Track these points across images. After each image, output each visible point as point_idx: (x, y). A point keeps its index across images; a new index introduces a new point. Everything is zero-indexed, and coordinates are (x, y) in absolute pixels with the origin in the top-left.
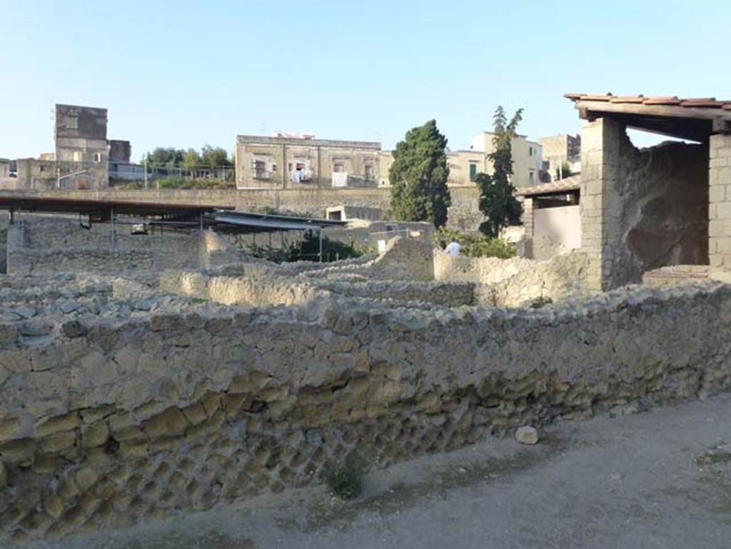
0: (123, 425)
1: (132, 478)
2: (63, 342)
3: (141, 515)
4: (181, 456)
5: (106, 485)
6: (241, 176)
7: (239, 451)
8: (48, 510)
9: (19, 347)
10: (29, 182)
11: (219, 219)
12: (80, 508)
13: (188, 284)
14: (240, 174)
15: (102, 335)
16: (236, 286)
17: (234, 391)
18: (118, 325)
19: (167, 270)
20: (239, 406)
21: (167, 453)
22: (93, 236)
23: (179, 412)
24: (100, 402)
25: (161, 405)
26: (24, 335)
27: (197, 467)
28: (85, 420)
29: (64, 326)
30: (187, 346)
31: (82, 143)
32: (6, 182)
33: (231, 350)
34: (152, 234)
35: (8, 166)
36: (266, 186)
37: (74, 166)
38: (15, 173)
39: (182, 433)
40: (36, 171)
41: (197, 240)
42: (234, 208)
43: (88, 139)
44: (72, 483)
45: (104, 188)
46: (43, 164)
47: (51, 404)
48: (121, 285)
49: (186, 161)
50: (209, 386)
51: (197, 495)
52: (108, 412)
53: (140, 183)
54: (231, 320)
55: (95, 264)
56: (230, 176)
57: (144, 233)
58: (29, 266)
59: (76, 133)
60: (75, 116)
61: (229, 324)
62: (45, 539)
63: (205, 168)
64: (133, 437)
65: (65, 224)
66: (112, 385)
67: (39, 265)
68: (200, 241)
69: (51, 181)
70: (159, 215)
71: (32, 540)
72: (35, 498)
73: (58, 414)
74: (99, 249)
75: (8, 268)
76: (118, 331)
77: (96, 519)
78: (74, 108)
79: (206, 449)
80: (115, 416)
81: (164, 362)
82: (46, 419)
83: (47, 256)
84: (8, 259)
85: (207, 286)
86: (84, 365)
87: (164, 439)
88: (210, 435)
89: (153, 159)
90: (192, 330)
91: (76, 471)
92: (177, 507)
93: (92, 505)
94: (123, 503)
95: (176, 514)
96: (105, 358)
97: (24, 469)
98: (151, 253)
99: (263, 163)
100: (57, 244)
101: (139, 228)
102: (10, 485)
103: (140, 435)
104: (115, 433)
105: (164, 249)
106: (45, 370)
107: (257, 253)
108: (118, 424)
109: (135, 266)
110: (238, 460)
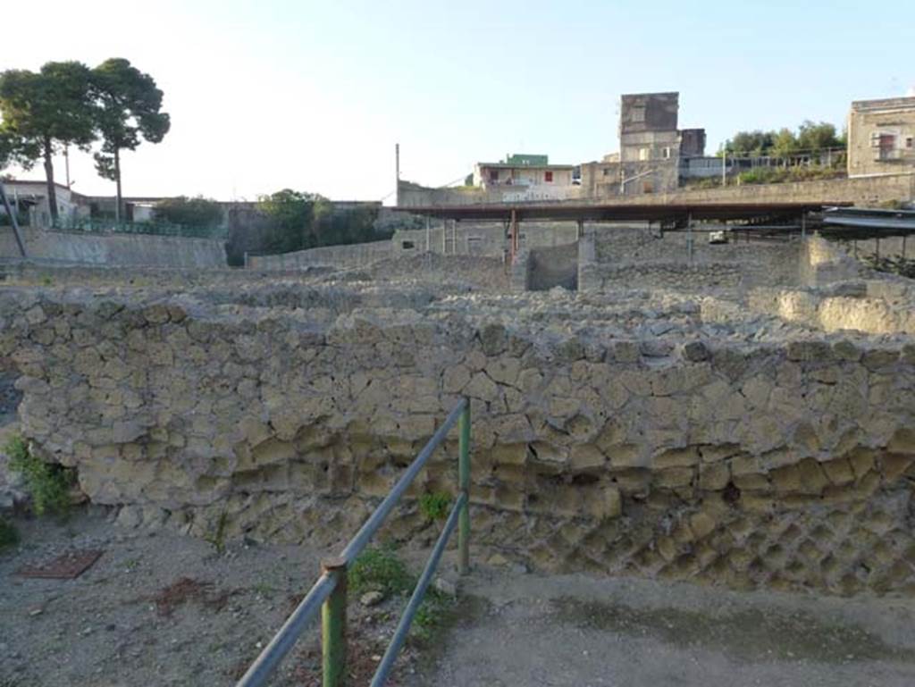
0: (746, 471)
1: (754, 536)
2: (686, 366)
3: (762, 582)
4: (815, 521)
5: (723, 537)
6: (855, 159)
7: (897, 530)
8: (661, 552)
9: (639, 367)
10: (592, 189)
11: (828, 220)
12: (694, 557)
13: (787, 307)
14: (853, 155)
15: (729, 361)
16: (863, 311)
17: (895, 449)
18: (747, 350)
19: (759, 289)
20: (902, 471)
21: (798, 514)
22: (667, 247)
23: (818, 466)
24: (724, 440)
25: (794, 453)
26: (645, 355)
27: (835, 539)
28: (704, 458)
29: (686, 347)
30: (833, 384)
31: (649, 137)
32: (571, 191)
33: (896, 395)
34: (736, 242)
35: (571, 172)
36: (894, 170)
37: (639, 165)
38: (578, 180)
39: (819, 493)
40: (599, 175)
41: (797, 250)
42: (851, 204)
43: (655, 131)
44: (686, 526)
45: (674, 189)
46: (607, 167)
47: (668, 434)
48: (710, 305)
49: (777, 144)
50: (861, 439)
51: (834, 575)
52: (731, 453)
53: (716, 180)
54: (898, 353)
55: (671, 279)
56: (839, 161)
57: (725, 242)
58: (601, 282)
59: (644, 127)
60: (641, 107)
61: (896, 359)
62: (657, 580)
63: (800, 153)
64: (756, 486)
65: (636, 234)
66: (738, 421)
67: (611, 281)
68: (800, 251)
69: (615, 185)
70: (744, 219)
71: (644, 577)
72: (648, 534)
73: (677, 446)
74: (676, 263)
75: (580, 284)
76: (748, 357)
77: (710, 573)
78: (641, 96)
79: (850, 518)
80: (737, 458)
81: (802, 401)
82: (663, 450)
83: (619, 271)
84: (580, 274)
85: (817, 310)
86: (706, 394)
87: (795, 496)
88: (856, 502)
89: (733, 148)
90: (842, 362)
91: (692, 513)
92: (806, 583)
93: (706, 557)
94: (741, 562)
95: (805, 592)
96: (730, 389)
97: (637, 500)
98: (738, 266)
99: (891, 138)
100: (627, 259)
101: (717, 236)
102: (625, 515)
103: (766, 486)
104: (736, 478)
105: (755, 262)
106: (664, 396)
107: (880, 265)
108: (741, 468)
109: (716, 283)
110: (894, 543)
